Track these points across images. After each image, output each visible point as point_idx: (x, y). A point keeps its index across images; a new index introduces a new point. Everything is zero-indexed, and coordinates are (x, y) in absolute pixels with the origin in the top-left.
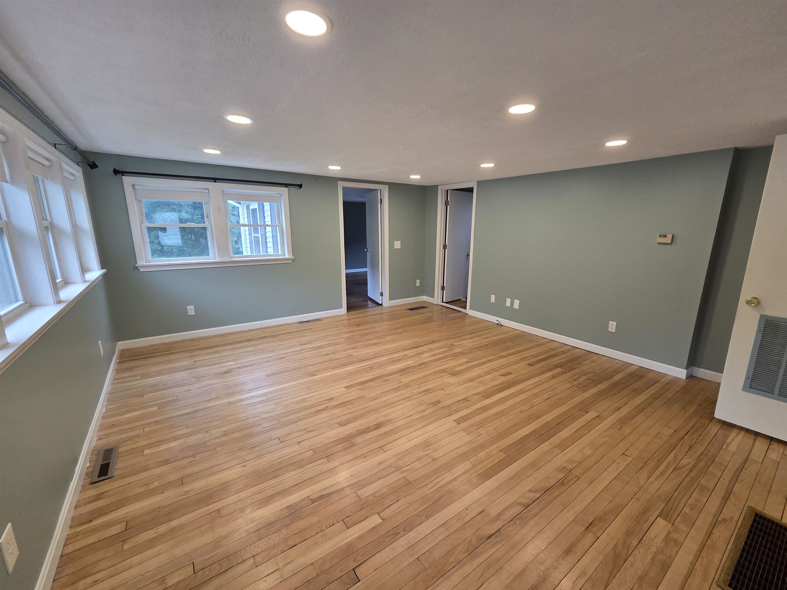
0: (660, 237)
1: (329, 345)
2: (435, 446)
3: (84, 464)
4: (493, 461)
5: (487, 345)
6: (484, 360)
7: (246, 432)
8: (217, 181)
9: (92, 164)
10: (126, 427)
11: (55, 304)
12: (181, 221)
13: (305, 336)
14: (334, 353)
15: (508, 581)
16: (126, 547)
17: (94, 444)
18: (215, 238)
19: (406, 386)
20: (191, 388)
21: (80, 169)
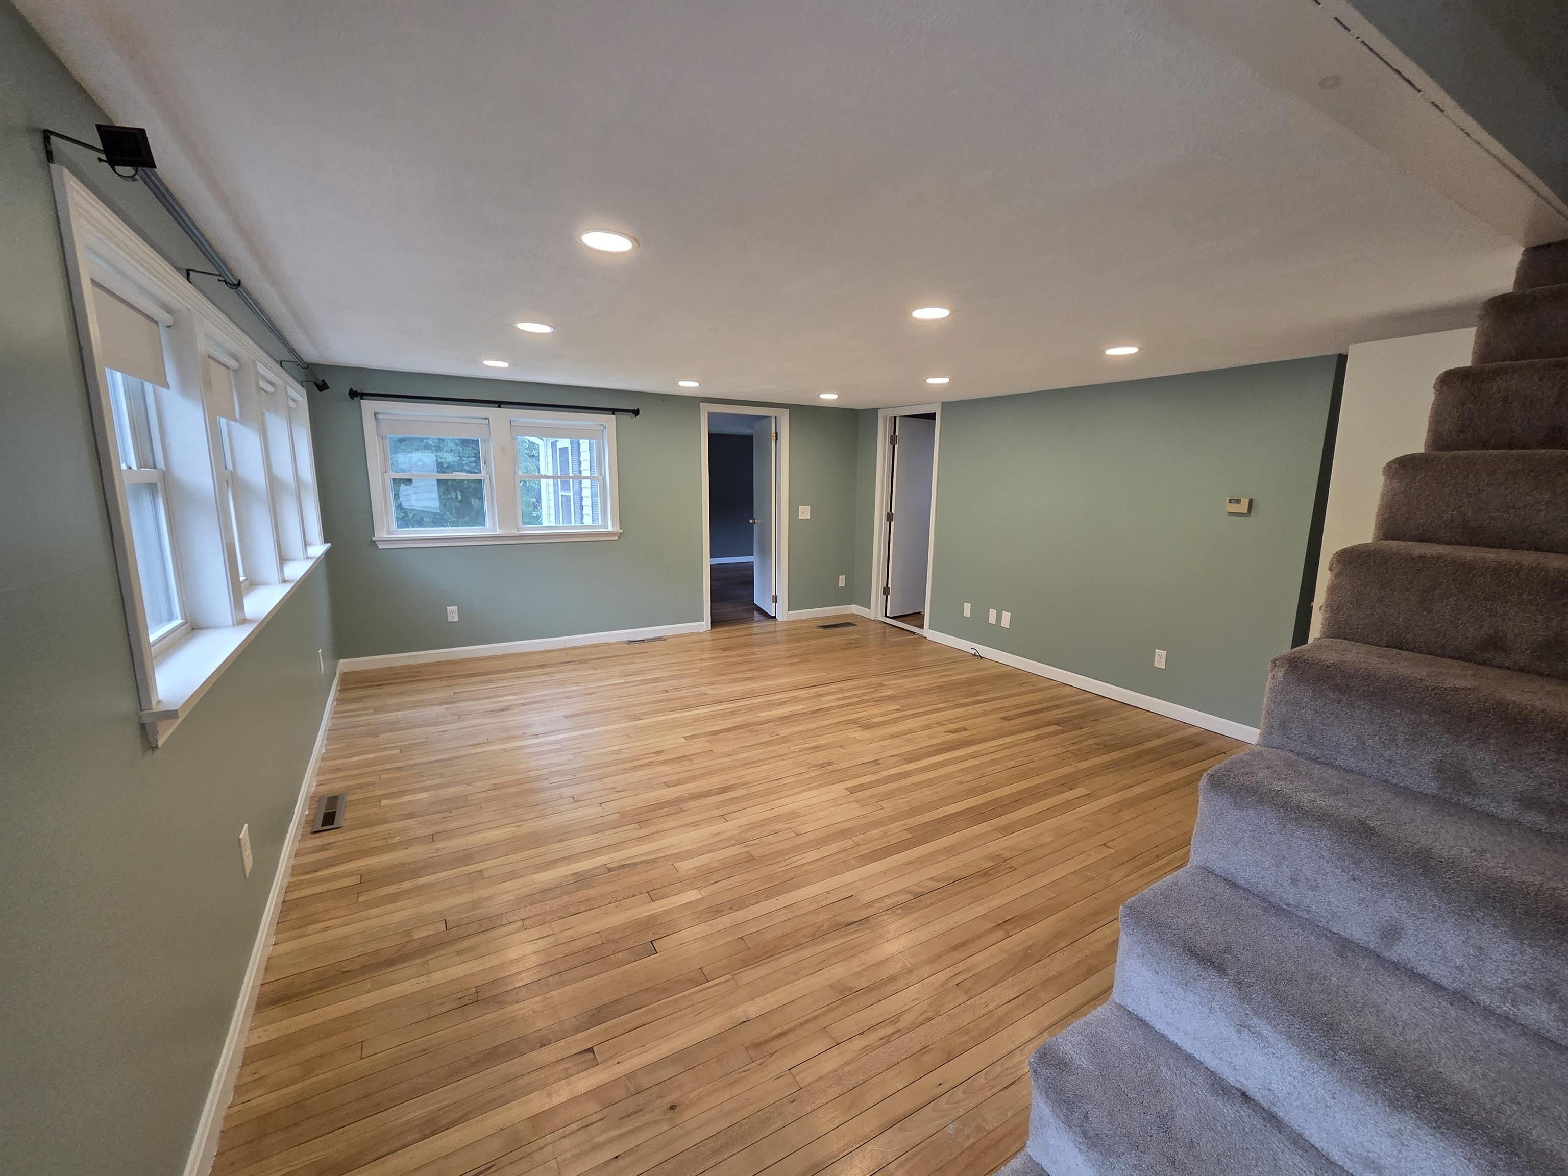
0: (1230, 502)
1: (670, 678)
2: (805, 818)
3: (303, 810)
4: (889, 842)
5: (940, 687)
6: (927, 709)
7: (527, 786)
8: (502, 406)
9: (320, 383)
10: (355, 772)
11: (279, 583)
12: (441, 467)
13: (634, 663)
14: (677, 689)
15: (858, 969)
16: (361, 899)
17: (314, 789)
18: (495, 499)
19: (784, 740)
20: (449, 729)
21: (304, 392)
